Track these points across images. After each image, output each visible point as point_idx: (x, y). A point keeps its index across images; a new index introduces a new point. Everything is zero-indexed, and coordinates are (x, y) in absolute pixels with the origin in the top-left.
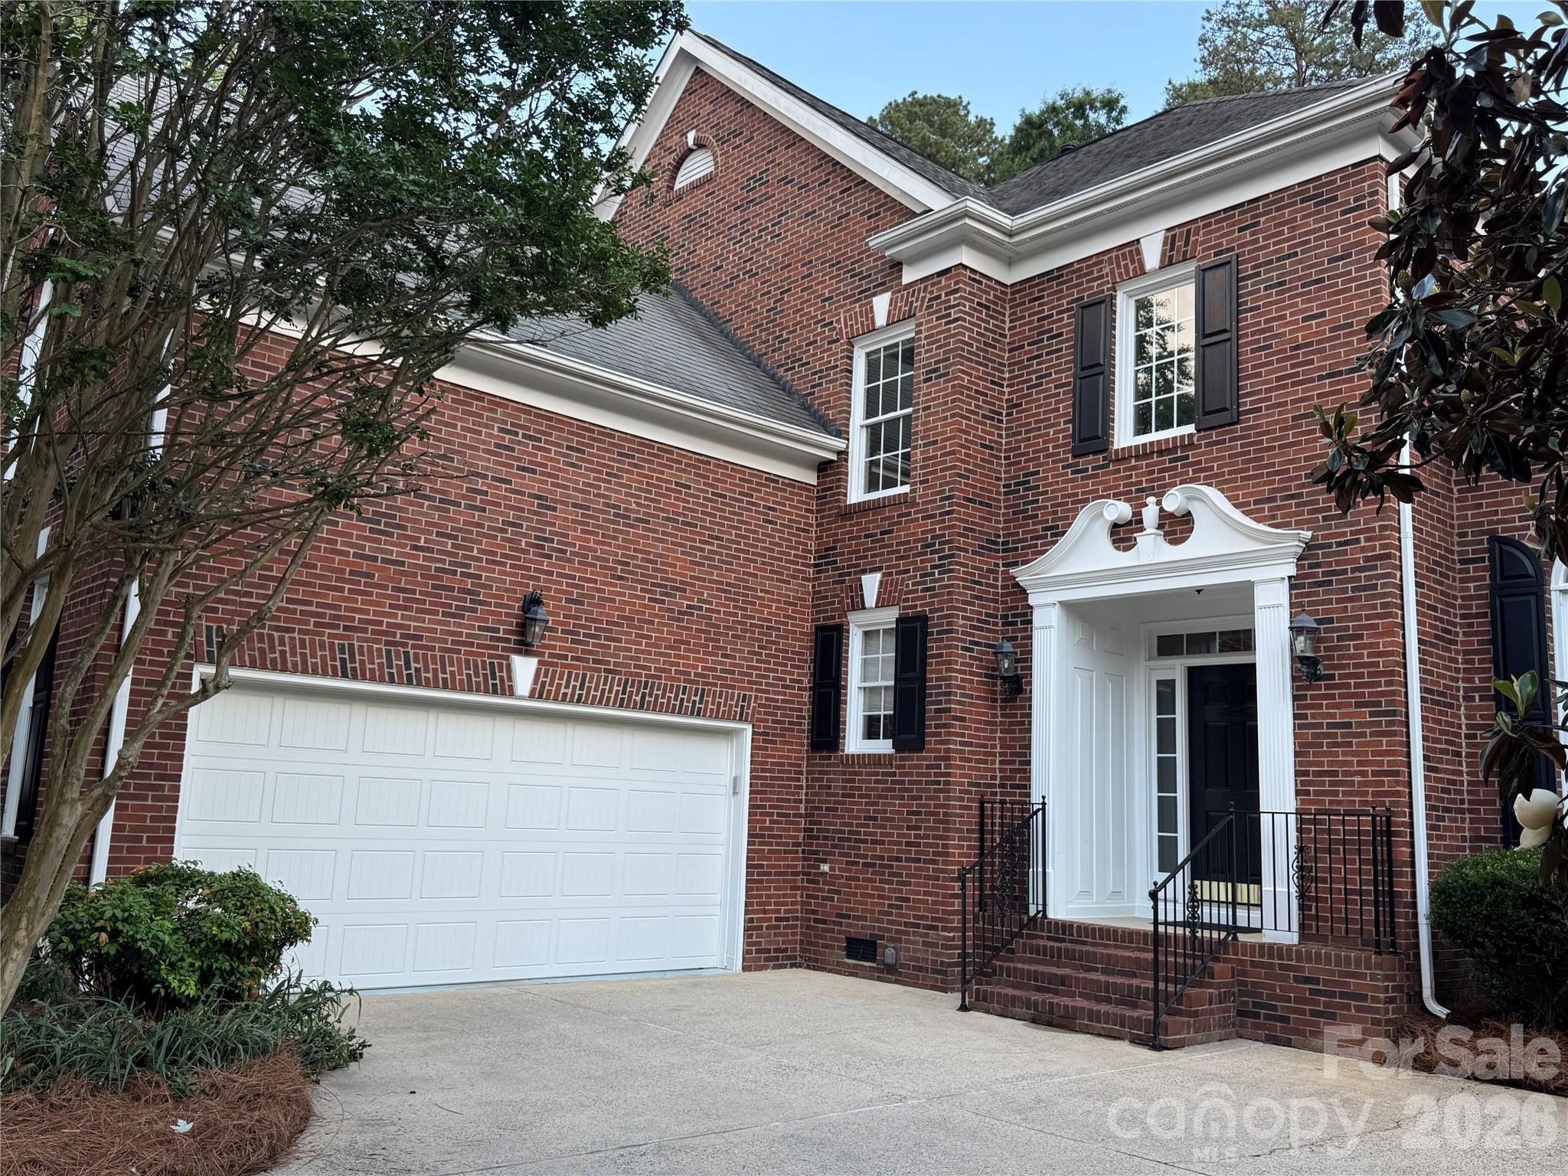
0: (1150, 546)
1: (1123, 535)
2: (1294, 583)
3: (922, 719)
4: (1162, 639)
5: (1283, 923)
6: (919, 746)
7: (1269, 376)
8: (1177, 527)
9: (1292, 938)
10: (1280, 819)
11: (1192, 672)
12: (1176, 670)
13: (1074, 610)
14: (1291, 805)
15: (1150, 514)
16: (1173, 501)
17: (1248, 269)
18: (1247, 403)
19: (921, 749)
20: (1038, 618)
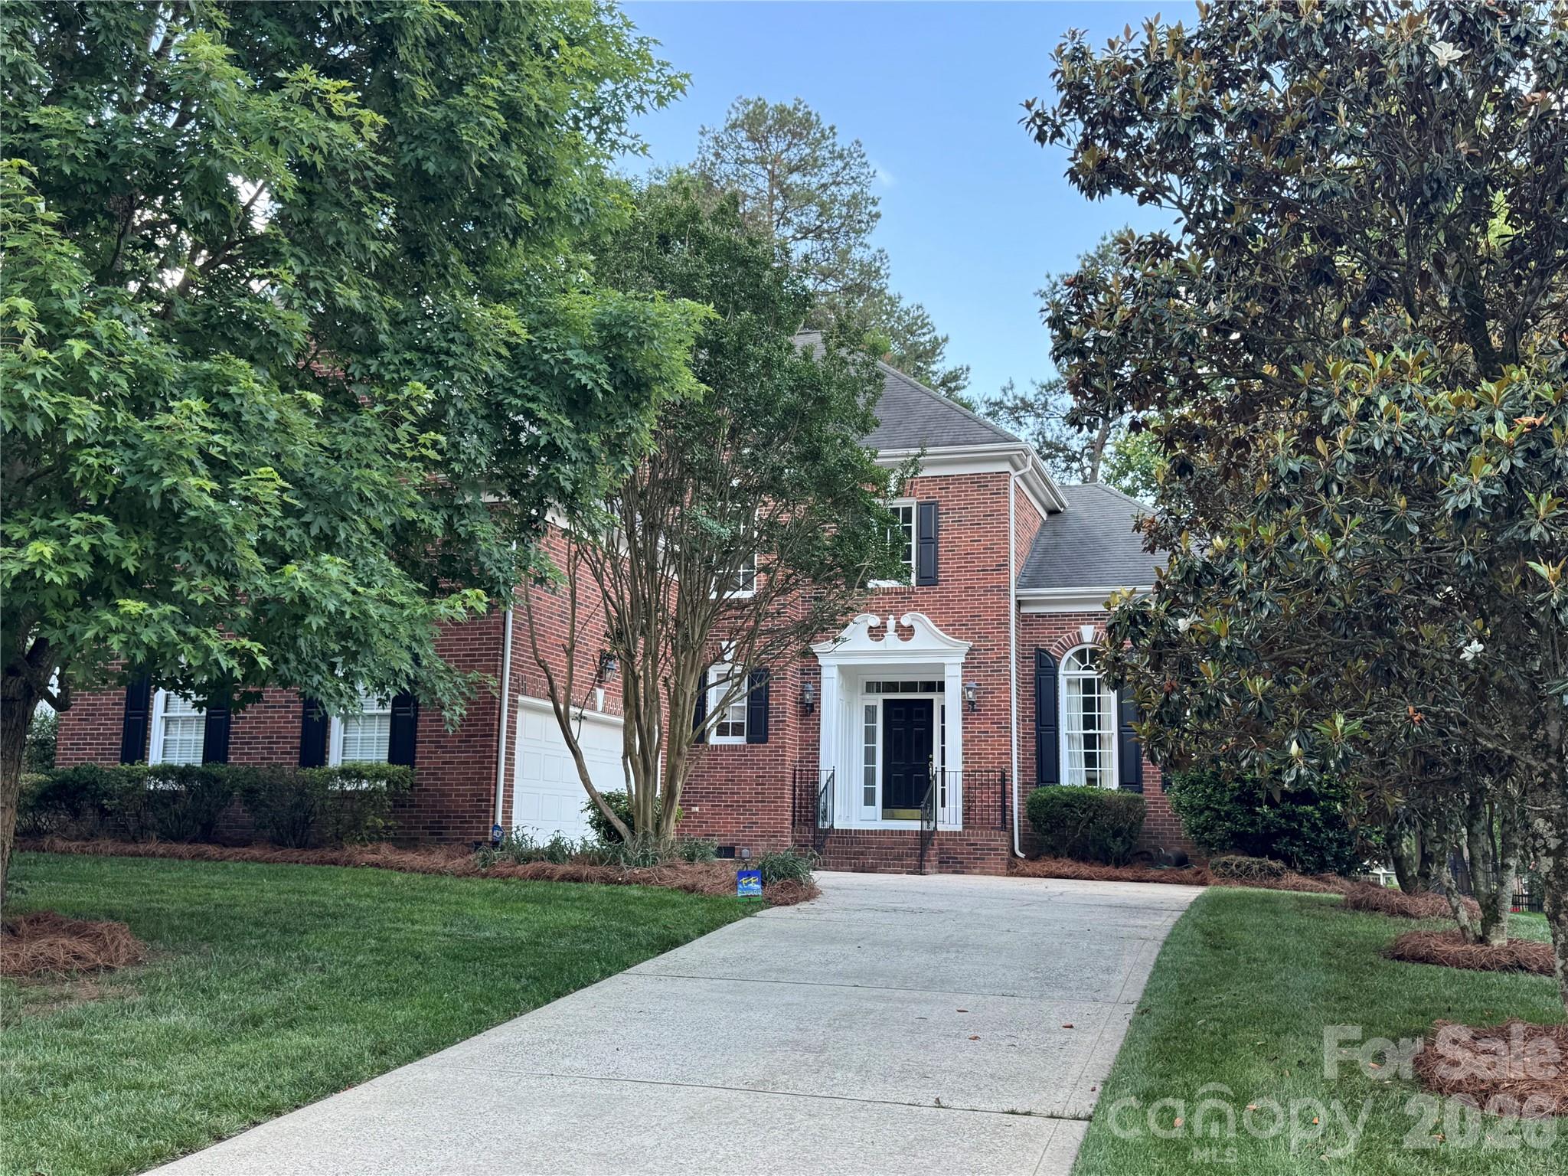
0: (891, 639)
1: (876, 633)
2: (964, 666)
3: (766, 726)
4: (868, 683)
5: (953, 821)
6: (765, 740)
7: (953, 565)
8: (906, 633)
9: (959, 828)
10: (953, 775)
11: (885, 701)
12: (878, 700)
13: (843, 669)
14: (960, 768)
15: (891, 623)
16: (906, 621)
17: (943, 509)
18: (942, 577)
19: (766, 741)
20: (824, 672)
